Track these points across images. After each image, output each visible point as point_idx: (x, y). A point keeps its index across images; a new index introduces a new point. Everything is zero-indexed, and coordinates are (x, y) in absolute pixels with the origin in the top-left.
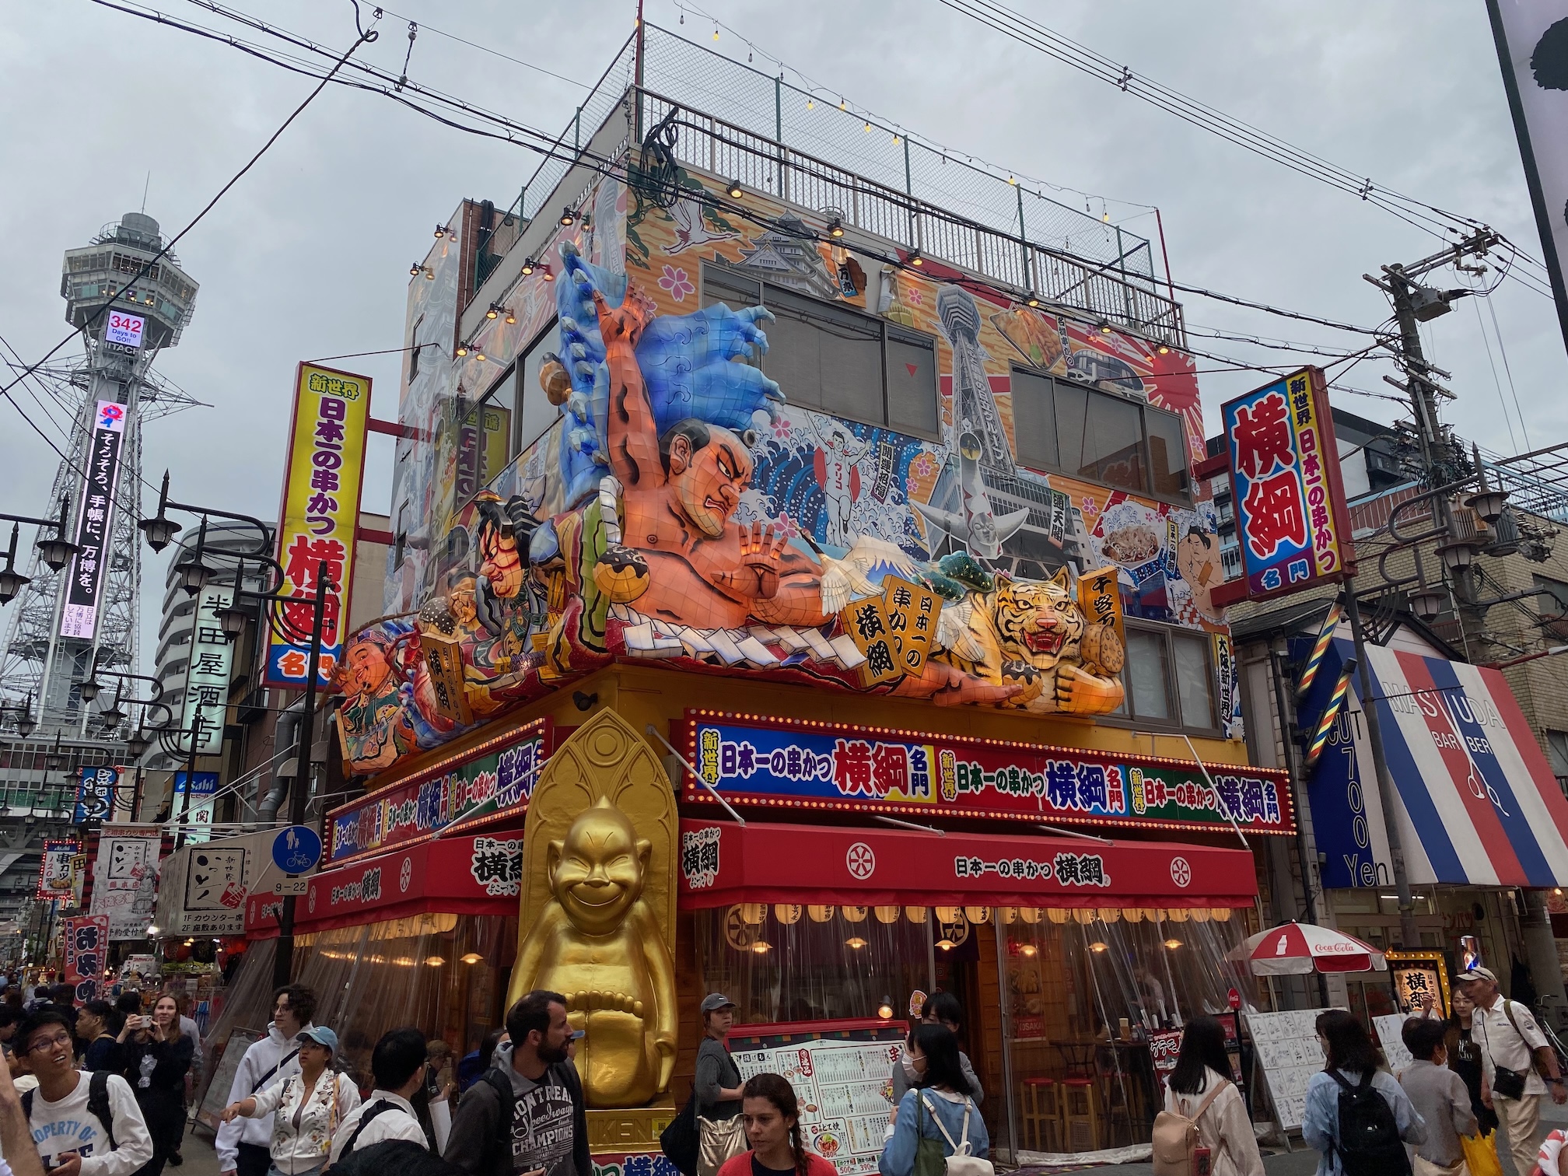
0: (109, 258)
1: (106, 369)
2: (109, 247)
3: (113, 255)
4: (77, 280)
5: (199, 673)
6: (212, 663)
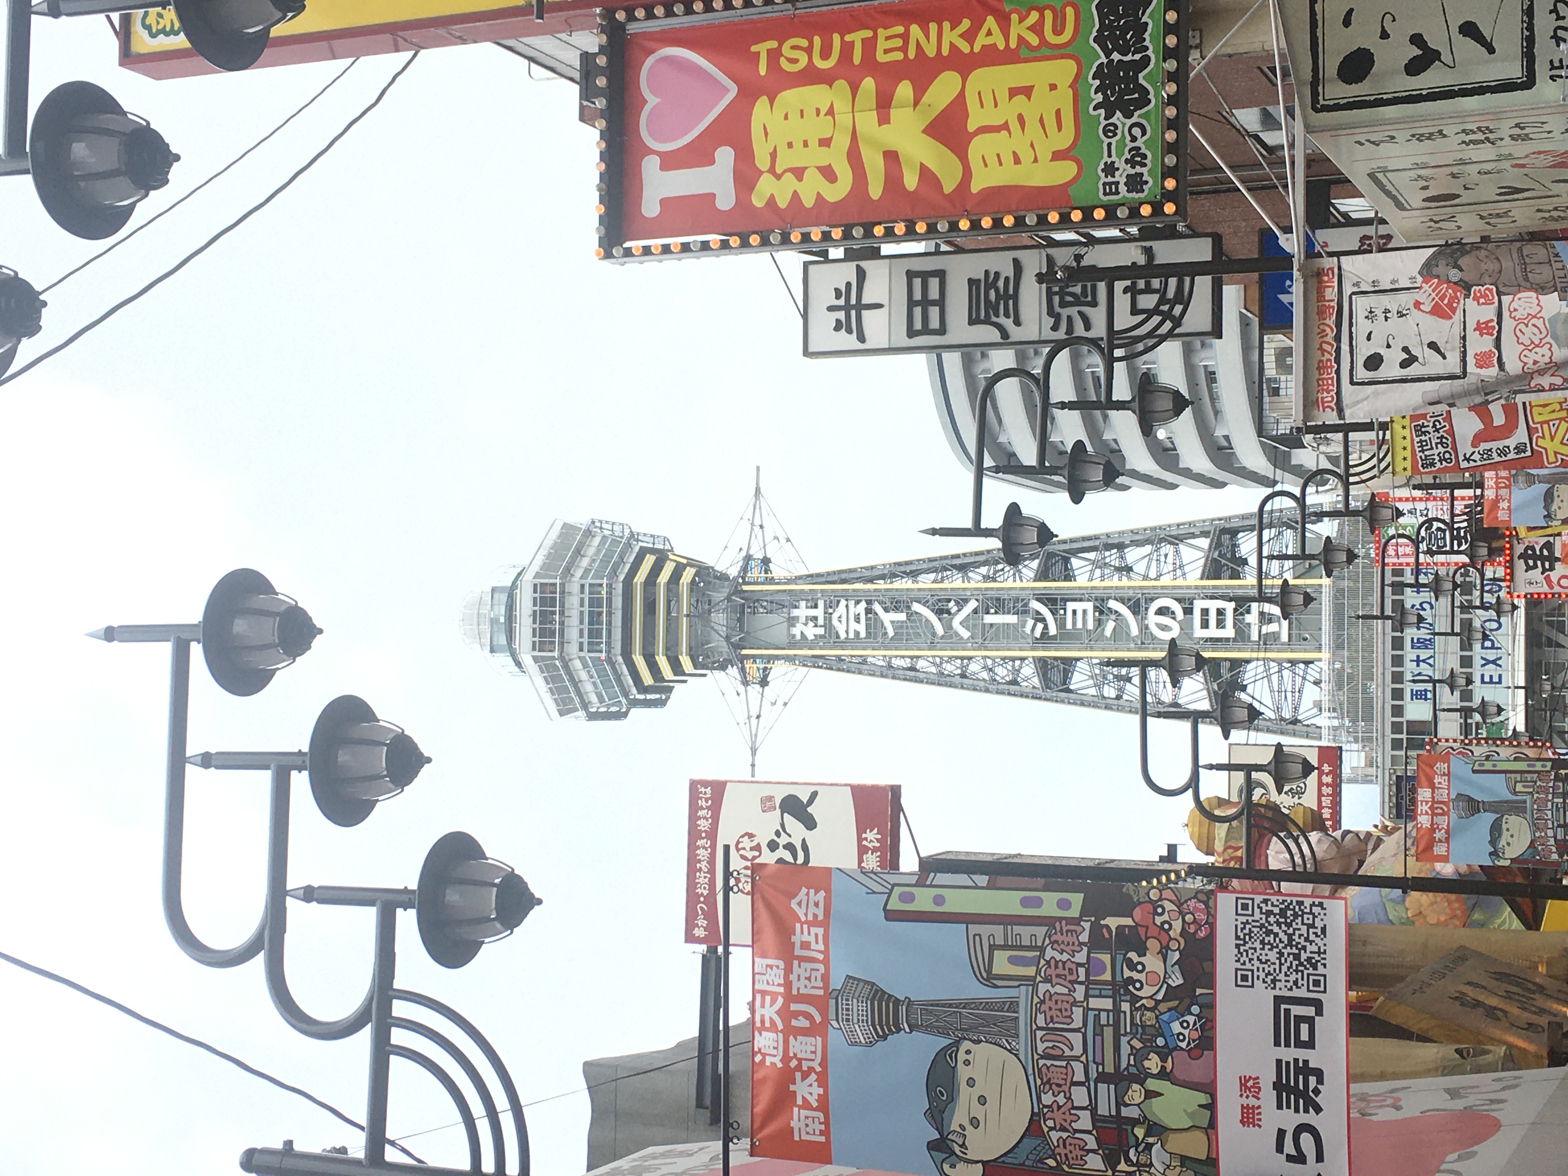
0: (544, 658)
1: (727, 638)
2: (527, 659)
3: (537, 653)
4: (594, 699)
5: (1017, 323)
6: (992, 295)
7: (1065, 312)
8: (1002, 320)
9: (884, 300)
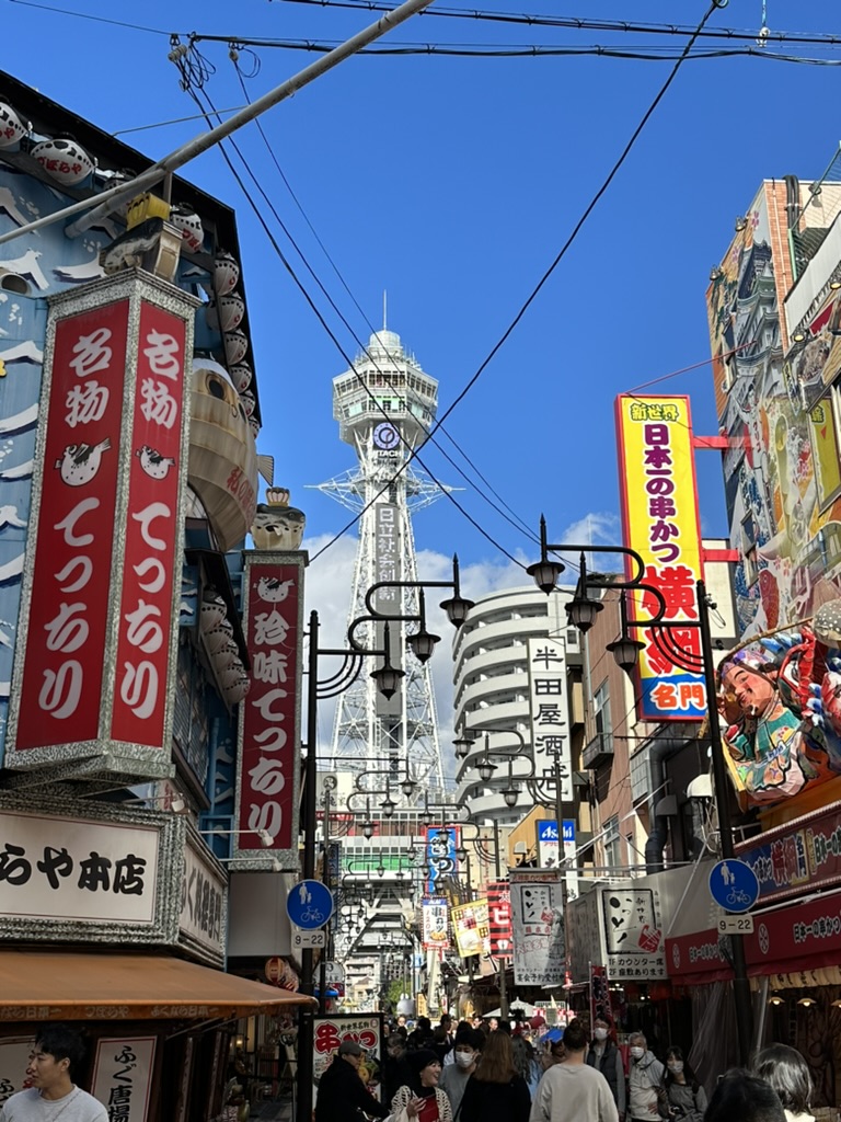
4: (345, 403)
5: (541, 724)
6: (551, 714)
7: (544, 743)
8: (542, 717)
9: (550, 669)
